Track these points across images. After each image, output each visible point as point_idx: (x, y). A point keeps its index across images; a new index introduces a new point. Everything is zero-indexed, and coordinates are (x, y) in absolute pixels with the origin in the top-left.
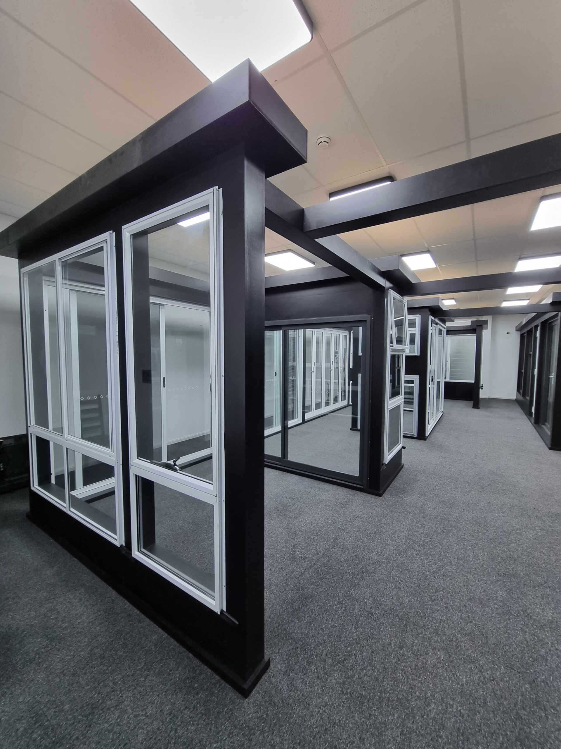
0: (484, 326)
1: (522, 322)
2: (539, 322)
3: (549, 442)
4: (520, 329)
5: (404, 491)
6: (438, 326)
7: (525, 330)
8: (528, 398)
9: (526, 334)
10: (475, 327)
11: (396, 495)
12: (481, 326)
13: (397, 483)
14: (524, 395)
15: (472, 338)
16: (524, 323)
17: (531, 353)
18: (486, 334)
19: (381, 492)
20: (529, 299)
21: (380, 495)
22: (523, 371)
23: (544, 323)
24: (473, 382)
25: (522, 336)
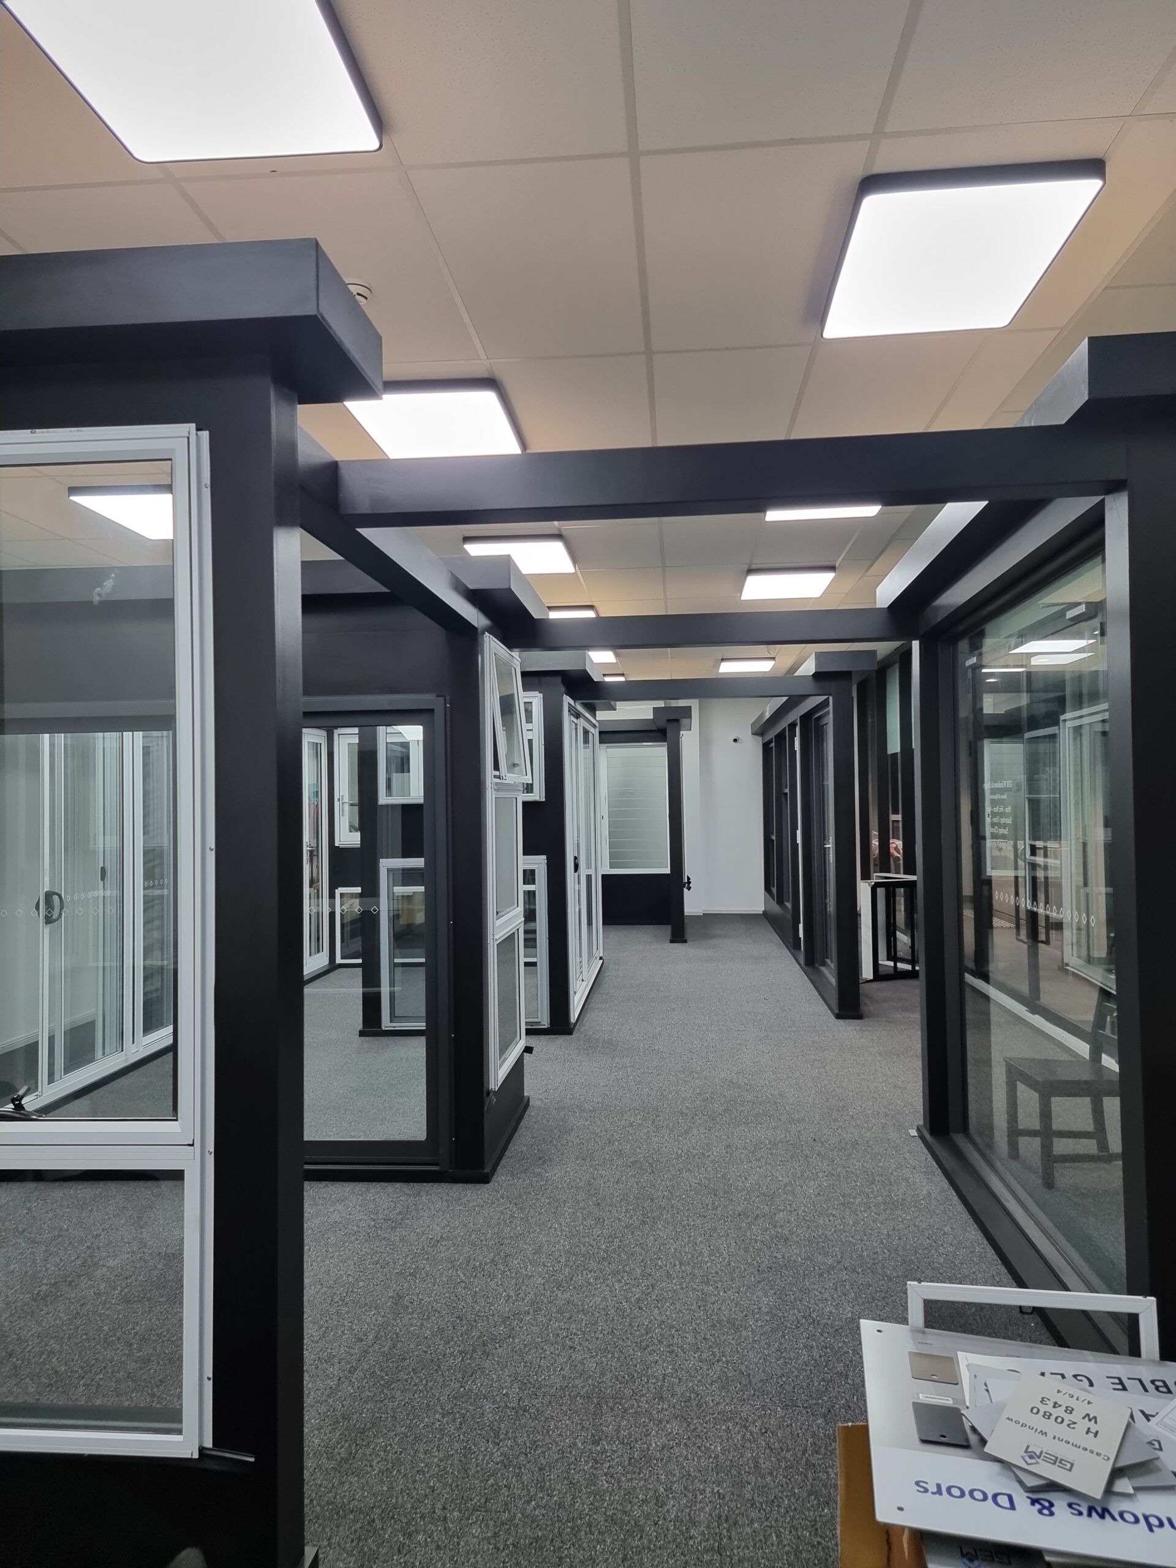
0: (684, 721)
1: (762, 715)
2: (795, 715)
3: (834, 1003)
4: (760, 730)
5: (543, 1159)
6: (581, 722)
7: (771, 735)
8: (789, 905)
9: (773, 744)
10: (662, 724)
11: (525, 1171)
12: (677, 721)
13: (521, 1143)
14: (780, 901)
15: (658, 753)
16: (768, 715)
17: (787, 791)
18: (689, 740)
19: (487, 1170)
20: (774, 658)
21: (485, 1179)
22: (774, 838)
23: (806, 718)
24: (667, 871)
25: (766, 747)
